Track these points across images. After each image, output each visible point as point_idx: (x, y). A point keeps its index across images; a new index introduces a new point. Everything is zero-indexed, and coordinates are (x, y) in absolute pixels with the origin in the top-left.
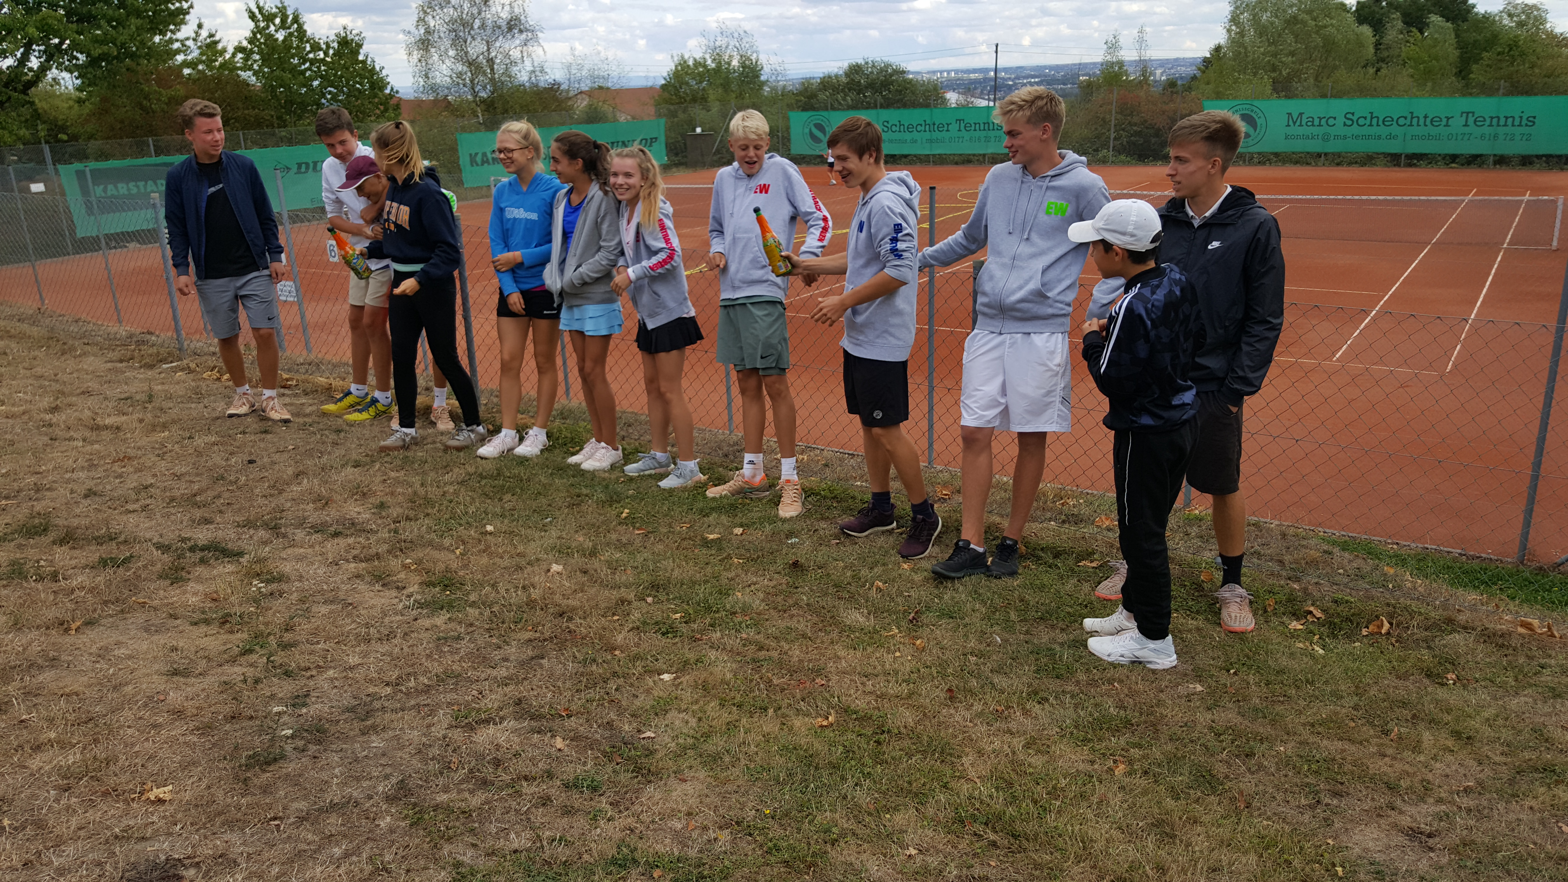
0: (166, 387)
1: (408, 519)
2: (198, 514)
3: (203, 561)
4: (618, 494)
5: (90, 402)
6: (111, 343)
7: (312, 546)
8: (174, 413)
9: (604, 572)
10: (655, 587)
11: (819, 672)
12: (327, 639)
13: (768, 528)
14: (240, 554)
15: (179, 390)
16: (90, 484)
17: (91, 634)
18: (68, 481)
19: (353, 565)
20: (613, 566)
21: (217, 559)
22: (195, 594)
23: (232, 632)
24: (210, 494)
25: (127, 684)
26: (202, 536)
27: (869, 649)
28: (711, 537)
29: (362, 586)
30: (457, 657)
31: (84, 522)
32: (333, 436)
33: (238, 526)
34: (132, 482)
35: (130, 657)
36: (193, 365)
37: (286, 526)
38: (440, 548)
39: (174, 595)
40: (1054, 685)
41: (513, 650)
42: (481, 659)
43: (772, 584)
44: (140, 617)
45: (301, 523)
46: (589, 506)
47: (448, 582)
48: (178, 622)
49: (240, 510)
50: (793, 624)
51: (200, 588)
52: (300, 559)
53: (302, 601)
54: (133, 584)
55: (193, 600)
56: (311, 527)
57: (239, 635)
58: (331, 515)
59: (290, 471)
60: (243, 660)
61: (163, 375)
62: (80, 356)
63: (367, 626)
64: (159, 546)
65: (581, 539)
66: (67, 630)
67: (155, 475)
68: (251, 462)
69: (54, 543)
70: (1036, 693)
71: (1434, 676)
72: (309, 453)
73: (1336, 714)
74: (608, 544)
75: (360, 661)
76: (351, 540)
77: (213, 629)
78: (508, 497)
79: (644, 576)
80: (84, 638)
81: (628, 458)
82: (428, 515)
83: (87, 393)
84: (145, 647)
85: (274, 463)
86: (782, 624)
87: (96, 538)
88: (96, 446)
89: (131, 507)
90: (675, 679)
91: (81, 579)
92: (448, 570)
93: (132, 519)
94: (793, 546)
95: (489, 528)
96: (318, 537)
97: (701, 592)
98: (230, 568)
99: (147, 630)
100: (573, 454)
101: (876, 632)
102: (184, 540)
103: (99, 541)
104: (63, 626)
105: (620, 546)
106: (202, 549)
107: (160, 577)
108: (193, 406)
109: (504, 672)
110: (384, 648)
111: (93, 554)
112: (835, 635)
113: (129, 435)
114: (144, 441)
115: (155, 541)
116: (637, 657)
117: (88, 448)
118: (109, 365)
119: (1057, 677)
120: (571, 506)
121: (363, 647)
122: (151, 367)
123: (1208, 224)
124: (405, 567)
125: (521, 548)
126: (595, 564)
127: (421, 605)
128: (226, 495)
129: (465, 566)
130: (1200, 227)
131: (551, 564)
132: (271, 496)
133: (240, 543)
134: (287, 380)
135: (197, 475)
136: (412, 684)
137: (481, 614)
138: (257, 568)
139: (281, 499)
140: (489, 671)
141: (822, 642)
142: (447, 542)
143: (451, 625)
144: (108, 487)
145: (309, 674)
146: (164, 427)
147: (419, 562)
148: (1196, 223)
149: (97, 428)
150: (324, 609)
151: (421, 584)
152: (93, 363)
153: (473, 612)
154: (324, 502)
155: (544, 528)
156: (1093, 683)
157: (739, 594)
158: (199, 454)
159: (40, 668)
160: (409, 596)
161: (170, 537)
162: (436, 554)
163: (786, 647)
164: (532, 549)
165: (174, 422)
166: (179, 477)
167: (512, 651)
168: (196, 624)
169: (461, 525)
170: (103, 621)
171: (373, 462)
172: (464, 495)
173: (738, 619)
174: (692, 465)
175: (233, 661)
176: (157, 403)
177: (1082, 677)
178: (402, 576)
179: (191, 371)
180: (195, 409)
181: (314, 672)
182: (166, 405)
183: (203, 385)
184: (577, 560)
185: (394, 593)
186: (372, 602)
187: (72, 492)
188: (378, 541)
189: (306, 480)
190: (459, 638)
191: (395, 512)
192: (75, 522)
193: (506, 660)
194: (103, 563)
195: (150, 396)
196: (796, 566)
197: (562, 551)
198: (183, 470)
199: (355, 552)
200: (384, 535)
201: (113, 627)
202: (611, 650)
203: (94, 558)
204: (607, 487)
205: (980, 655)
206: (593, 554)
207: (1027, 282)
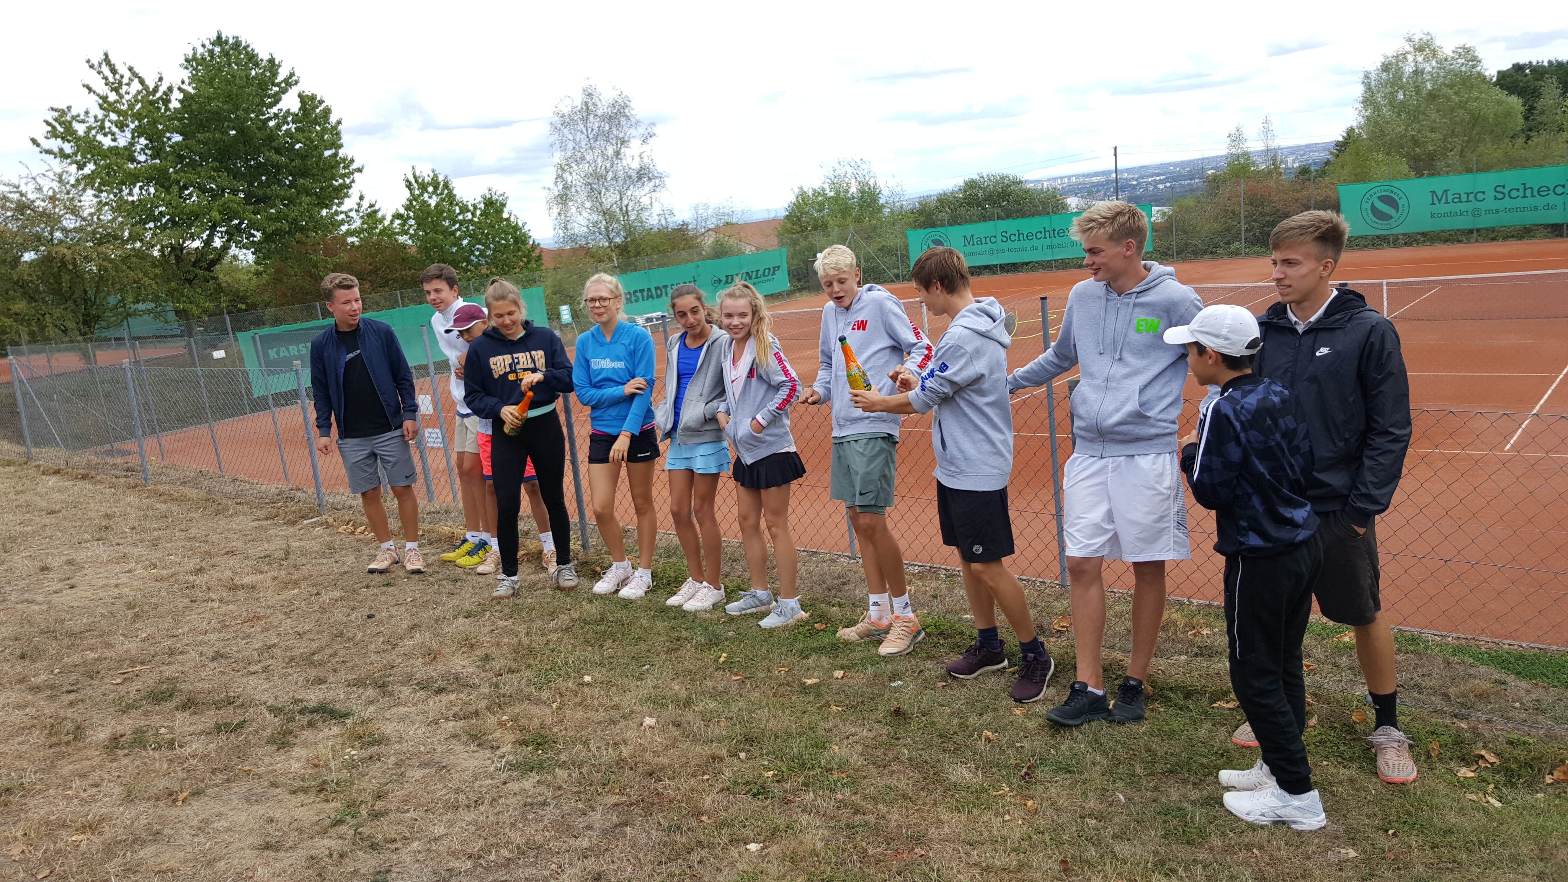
0: (303, 543)
1: (510, 671)
2: (313, 673)
3: (311, 724)
4: (717, 637)
5: (232, 562)
6: (263, 501)
7: (415, 705)
8: (305, 571)
9: (698, 724)
10: (749, 740)
11: (918, 839)
12: (417, 807)
13: (870, 670)
14: (346, 715)
15: (314, 546)
16: (219, 646)
17: (196, 805)
18: (200, 644)
19: (451, 724)
20: (707, 718)
21: (324, 721)
22: (299, 760)
23: (327, 801)
24: (328, 651)
25: (221, 859)
26: (314, 696)
27: (976, 812)
28: (810, 682)
29: (457, 747)
30: (541, 825)
31: (207, 686)
32: (450, 586)
33: (349, 685)
34: (257, 642)
35: (228, 830)
36: (330, 520)
37: (393, 684)
38: (539, 702)
39: (279, 762)
40: (1182, 852)
41: (598, 816)
42: (564, 827)
43: (870, 735)
44: (241, 787)
45: (407, 680)
46: (688, 651)
47: (541, 740)
48: (278, 790)
49: (353, 668)
50: (893, 781)
51: (304, 753)
52: (402, 719)
53: (398, 765)
54: (241, 752)
55: (295, 766)
56: (416, 684)
57: (332, 805)
58: (437, 670)
59: (405, 625)
60: (333, 832)
61: (302, 531)
62: (231, 515)
63: (457, 791)
64: (272, 710)
65: (677, 688)
66: (175, 801)
67: (279, 635)
68: (370, 617)
69: (177, 709)
70: (1162, 863)
72: (425, 605)
74: (703, 693)
75: (446, 831)
76: (453, 697)
77: (310, 798)
78: (608, 643)
79: (738, 728)
80: (188, 810)
82: (529, 666)
84: (243, 819)
85: (391, 617)
86: (881, 782)
87: (215, 703)
88: (231, 607)
89: (252, 668)
90: (762, 849)
91: (197, 746)
92: (542, 726)
93: (252, 681)
94: (897, 689)
95: (587, 679)
96: (422, 694)
97: (796, 747)
98: (336, 730)
99: (248, 800)
100: (674, 595)
101: (984, 791)
102: (296, 701)
103: (218, 707)
104: (171, 796)
105: (716, 695)
106: (312, 712)
107: (268, 743)
108: (325, 561)
109: (586, 844)
110: (471, 816)
112: (938, 795)
113: (262, 594)
114: (275, 600)
115: (268, 704)
116: (725, 824)
117: (224, 609)
118: (256, 523)
119: (1188, 843)
120: (669, 651)
121: (450, 815)
122: (293, 523)
123: (1312, 330)
124: (502, 724)
125: (616, 700)
126: (689, 715)
127: (512, 767)
128: (342, 652)
129: (560, 722)
130: (1305, 333)
131: (644, 717)
132: (384, 651)
133: (348, 704)
135: (318, 632)
136: (493, 857)
137: (570, 775)
138: (360, 730)
139: (394, 657)
140: (571, 841)
141: (924, 804)
142: (545, 695)
143: (540, 789)
144: (235, 649)
145: (393, 847)
146: (296, 583)
147: (515, 719)
148: (1300, 329)
149: (234, 588)
150: (418, 774)
151: (514, 743)
152: (243, 522)
153: (561, 773)
154: (432, 656)
155: (641, 677)
156: (1228, 849)
157: (837, 748)
158: (323, 610)
159: (144, 842)
160: (502, 758)
161: (284, 699)
162: (534, 710)
163: (884, 809)
164: (628, 701)
165: (305, 579)
166: (300, 635)
167: (597, 818)
168: (294, 792)
169: (560, 676)
170: (210, 791)
171: (485, 611)
172: (566, 644)
173: (834, 776)
174: (793, 603)
175: (324, 832)
176: (292, 560)
177: (1217, 842)
178: (498, 734)
179: (327, 526)
180: (327, 565)
181: (399, 845)
182: (300, 562)
183: (337, 539)
184: (672, 711)
185: (488, 753)
186: (467, 764)
187: (201, 655)
188: (478, 697)
189: (418, 635)
190: (545, 804)
191: (497, 665)
192: (199, 686)
193: (589, 828)
195: (287, 553)
196: (897, 712)
197: (657, 702)
198: (307, 628)
199: (456, 709)
200: (485, 689)
201: (218, 797)
202: (698, 814)
203: (211, 723)
204: (706, 629)
205: (1100, 817)
206: (688, 703)
207: (1124, 404)
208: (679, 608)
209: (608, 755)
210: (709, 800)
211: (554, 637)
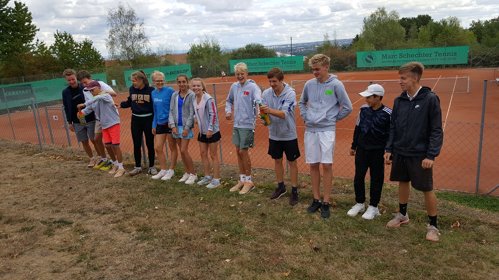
0: (37, 162)
1: (128, 206)
2: (54, 209)
3: (58, 227)
4: (198, 192)
5: (12, 169)
6: (17, 147)
7: (96, 218)
8: (41, 172)
9: (198, 221)
10: (217, 225)
11: (279, 254)
12: (107, 254)
13: (250, 201)
14: (72, 223)
15: (42, 163)
16: (15, 200)
17: (22, 258)
18: (7, 199)
19: (112, 225)
20: (201, 219)
21: (63, 225)
22: (58, 240)
23: (73, 254)
24: (58, 201)
25: (37, 277)
26: (57, 217)
27: (294, 244)
28: (232, 206)
29: (116, 233)
30: (154, 258)
31: (15, 214)
32: (97, 177)
33: (69, 212)
34: (30, 198)
35: (37, 266)
36: (46, 154)
37: (86, 212)
38: (140, 216)
39: (50, 240)
40: (359, 254)
42: (162, 258)
43: (256, 222)
44: (38, 250)
45: (91, 210)
46: (189, 197)
47: (145, 229)
48: (53, 251)
49: (69, 206)
50: (266, 236)
51: (59, 237)
52: (93, 224)
53: (96, 240)
54: (35, 237)
55: (57, 242)
56: (95, 211)
57: (76, 255)
58: (100, 206)
59: (85, 191)
60: (78, 265)
61: (35, 158)
62: (6, 153)
63: (120, 248)
64: (42, 222)
65: (188, 209)
66: (13, 257)
67: (37, 195)
68: (70, 188)
69: (4, 223)
70: (354, 257)
71: (479, 241)
72: (90, 184)
73: (453, 257)
74: (198, 211)
75: (120, 262)
76: (109, 215)
77: (66, 253)
78: (160, 195)
79: (213, 222)
80: (19, 260)
82: (134, 204)
83: (10, 166)
84: (42, 262)
85: (78, 188)
86: (263, 237)
87: (19, 220)
88: (16, 186)
89: (30, 208)
90: (231, 260)
91: (15, 237)
92: (144, 224)
93: (32, 212)
94: (260, 207)
95: (156, 208)
96: (98, 215)
97: (233, 227)
98: (69, 229)
99: (42, 255)
100: (180, 178)
101: (295, 238)
102: (51, 219)
103: (21, 221)
104: (11, 255)
105: (203, 211)
106: (58, 222)
107: (44, 234)
108: (48, 169)
109: (171, 263)
110: (127, 256)
111: (19, 226)
112: (281, 239)
113: (26, 181)
114: (32, 183)
115: (40, 220)
116: (216, 254)
117: (13, 186)
118: (16, 155)
119: (359, 250)
120: (183, 197)
121: (120, 256)
122: (31, 155)
123: (414, 100)
124: (130, 224)
125: (168, 214)
126: (195, 219)
127: (138, 239)
128: (64, 201)
129: (150, 222)
131: (179, 219)
132: (79, 200)
133: (70, 219)
134: (79, 158)
135: (52, 194)
136: (140, 270)
137: (159, 240)
138: (78, 228)
139: (83, 202)
140: (166, 263)
141: (278, 243)
142: (143, 214)
143: (150, 246)
144: (22, 201)
145: (103, 269)
146: (38, 177)
147: (134, 222)
148: (411, 99)
149: (15, 179)
150: (104, 243)
151: (136, 230)
152: (11, 155)
153: (156, 240)
154: (98, 202)
155: (175, 206)
156: (371, 252)
157: (246, 226)
158: (52, 187)
159: (4, 273)
160: (133, 236)
161: (45, 218)
162: (140, 219)
163: (266, 245)
164: (172, 214)
165: (42, 175)
166: (46, 195)
167: (172, 254)
168: (59, 251)
169: (146, 207)
170: (26, 253)
172: (146, 196)
173: (247, 236)
175: (75, 265)
176: (35, 169)
177: (367, 250)
178: (129, 228)
179: (45, 156)
180: (49, 170)
181: (105, 268)
182: (38, 169)
183: (50, 161)
184: (188, 217)
185: (127, 234)
186: (121, 238)
187: (9, 203)
188: (119, 215)
189: (90, 194)
190: (153, 251)
191: (123, 204)
192: (11, 215)
193: (171, 258)
194: (23, 230)
195: (32, 166)
196: (263, 214)
197: (183, 214)
198: (47, 193)
199: (111, 220)
200: (120, 212)
201: (30, 254)
202: (206, 251)
203: (20, 228)
204: (194, 189)
205: (331, 244)
206: (194, 215)
207: (322, 116)
208: (183, 183)
209: (170, 233)
210: (208, 246)
211: (140, 194)
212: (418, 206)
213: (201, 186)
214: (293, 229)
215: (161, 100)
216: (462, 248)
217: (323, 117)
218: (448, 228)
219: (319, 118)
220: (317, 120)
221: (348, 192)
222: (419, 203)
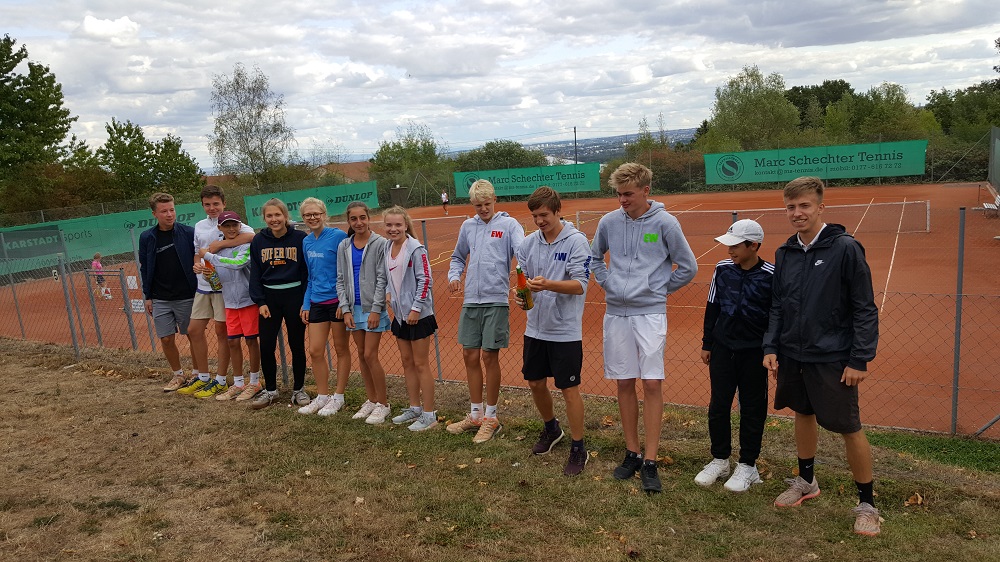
0: (68, 383)
1: (250, 470)
2: (102, 477)
3: (109, 515)
4: (391, 439)
5: (17, 397)
7: (185, 497)
8: (76, 401)
9: (393, 500)
10: (430, 508)
13: (498, 457)
14: (136, 507)
15: (77, 385)
16: (22, 461)
18: (6, 459)
19: (217, 509)
20: (398, 495)
21: (120, 512)
22: (107, 541)
24: (109, 462)
26: (107, 495)
27: (589, 546)
28: (462, 467)
29: (225, 526)
31: (21, 491)
32: (189, 412)
33: (132, 485)
34: (52, 457)
36: (85, 366)
37: (165, 483)
38: (275, 491)
39: (92, 544)
43: (510, 500)
45: (176, 481)
46: (374, 450)
47: (286, 518)
49: (131, 472)
50: (530, 529)
51: (110, 536)
52: (179, 507)
53: (185, 541)
54: (61, 538)
55: (106, 547)
56: (183, 482)
58: (194, 472)
59: (163, 440)
61: (65, 374)
62: (5, 363)
63: (234, 557)
64: (78, 506)
65: (372, 475)
67: (67, 450)
68: (135, 435)
71: (962, 534)
72: (174, 425)
74: (392, 478)
76: (212, 490)
78: (316, 448)
79: (422, 501)
81: (394, 411)
82: (263, 466)
83: (13, 391)
85: (150, 435)
86: (524, 531)
87: (29, 503)
88: (24, 431)
89: (53, 476)
91: (22, 536)
92: (284, 507)
93: (55, 485)
94: (517, 468)
95: (308, 473)
96: (189, 489)
97: (464, 510)
98: (130, 518)
100: (356, 412)
101: (590, 531)
102: (94, 499)
103: (33, 505)
105: (402, 479)
106: (108, 506)
107: (80, 530)
108: (89, 396)
111: (29, 516)
112: (562, 536)
113: (46, 421)
114: (58, 425)
115: (73, 502)
117: (18, 433)
118: (26, 369)
119: (720, 557)
120: (361, 451)
122: (56, 368)
123: (813, 249)
124: (254, 508)
125: (332, 487)
126: (386, 494)
127: (270, 538)
128: (120, 461)
129: (295, 503)
130: (808, 251)
131: (355, 497)
132: (152, 459)
133: (134, 498)
134: (153, 372)
135: (98, 447)
137: (313, 541)
138: (149, 517)
139: (159, 462)
141: (555, 543)
142: (280, 486)
143: (294, 552)
144: (35, 462)
146: (70, 412)
147: (263, 503)
148: (806, 249)
149: (22, 417)
150: (202, 547)
151: (267, 520)
152: (14, 368)
153: (307, 540)
154: (189, 462)
155: (346, 469)
156: (744, 559)
157: (489, 510)
158: (98, 432)
160: (261, 531)
161: (83, 498)
162: (274, 496)
163: (531, 548)
164: (340, 486)
165: (76, 408)
166: (85, 450)
169: (287, 472)
171: (219, 428)
172: (286, 449)
173: (493, 529)
174: (432, 414)
176: (63, 396)
177: (736, 555)
178: (253, 515)
179: (84, 370)
180: (91, 398)
182: (69, 396)
183: (94, 379)
184: (372, 493)
185: (248, 529)
186: (235, 537)
187: (9, 467)
188: (232, 489)
189: (175, 447)
191: (240, 466)
192: (13, 491)
194: (38, 522)
195: (59, 391)
196: (523, 484)
197: (362, 486)
198: (87, 445)
199: (216, 499)
200: (235, 484)
203: (31, 518)
204: (383, 434)
206: (383, 487)
207: (639, 285)
208: (362, 420)
209: (336, 526)
210: (414, 551)
211: (276, 445)
212: (836, 462)
213: (398, 427)
214: (585, 514)
215: (321, 255)
216: (928, 549)
217: (643, 287)
218: (899, 508)
219: (635, 288)
220: (631, 292)
221: (695, 435)
222: (838, 457)
